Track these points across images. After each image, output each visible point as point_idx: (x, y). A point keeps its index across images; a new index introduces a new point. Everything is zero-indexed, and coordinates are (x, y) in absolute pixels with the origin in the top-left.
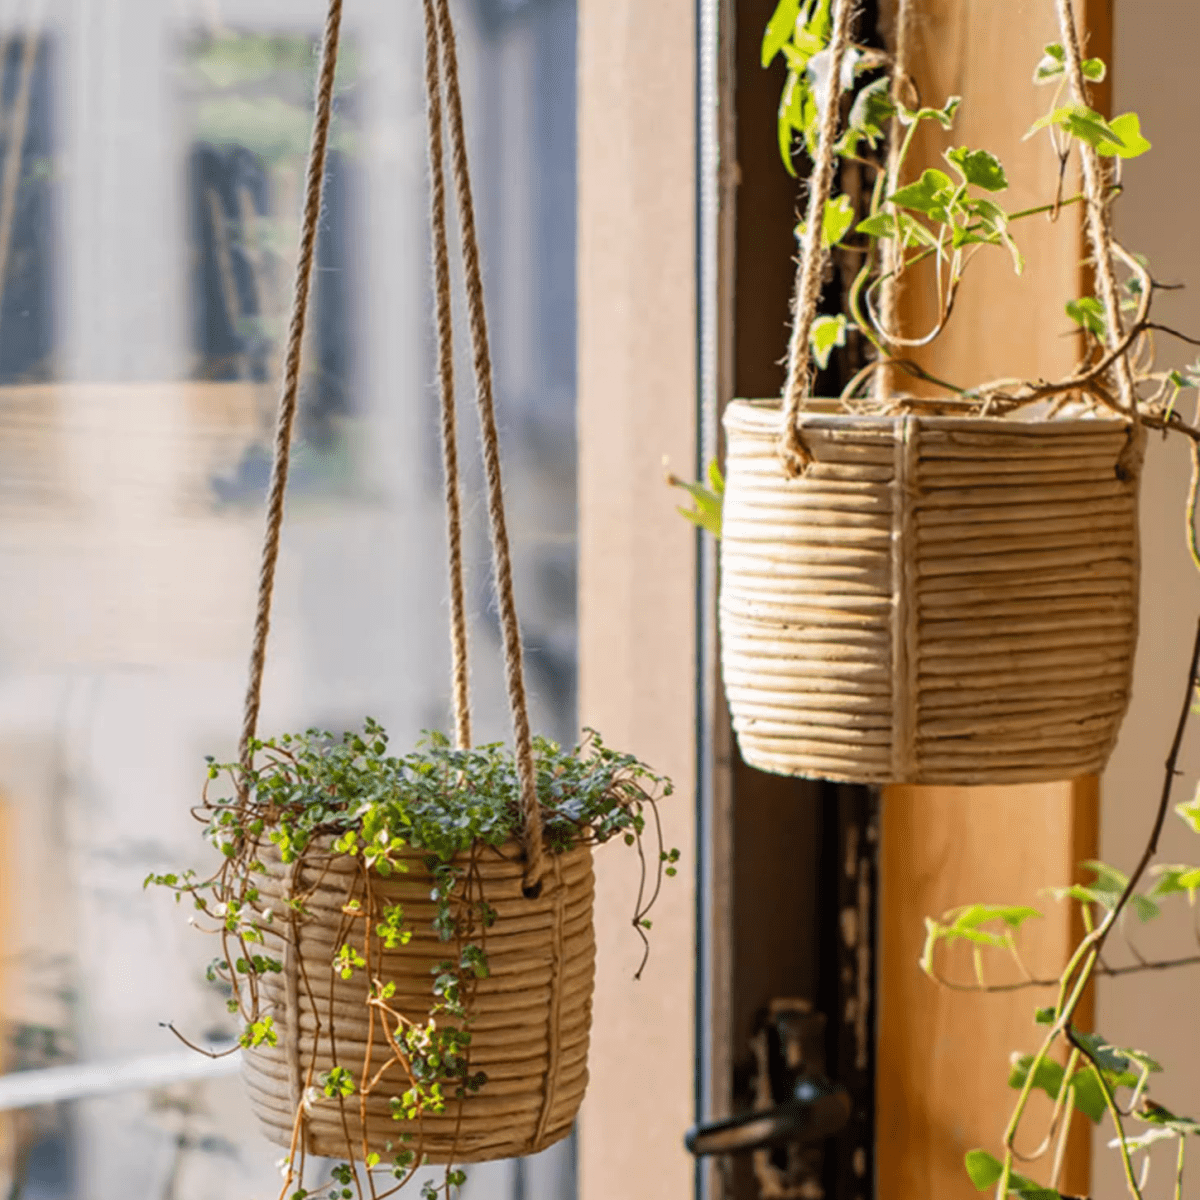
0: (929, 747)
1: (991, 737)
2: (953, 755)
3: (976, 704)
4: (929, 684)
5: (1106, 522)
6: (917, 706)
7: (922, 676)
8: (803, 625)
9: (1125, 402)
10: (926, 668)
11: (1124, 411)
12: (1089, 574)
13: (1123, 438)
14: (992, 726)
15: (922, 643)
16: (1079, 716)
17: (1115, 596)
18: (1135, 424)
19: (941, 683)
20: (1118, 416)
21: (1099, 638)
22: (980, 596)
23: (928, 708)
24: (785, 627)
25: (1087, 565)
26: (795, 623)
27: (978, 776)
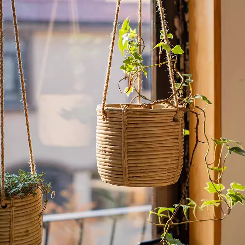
0: (131, 179)
1: (144, 177)
2: (136, 180)
3: (140, 170)
4: (130, 165)
5: (171, 131)
6: (128, 170)
7: (128, 163)
8: (106, 151)
9: (175, 105)
10: (129, 162)
11: (175, 107)
12: (166, 142)
13: (175, 113)
14: (144, 175)
15: (128, 156)
16: (165, 173)
17: (173, 146)
18: (177, 110)
19: (132, 165)
20: (174, 108)
21: (169, 156)
22: (141, 147)
23: (130, 170)
24: (103, 152)
25: (166, 140)
26: (105, 151)
27: (142, 185)
